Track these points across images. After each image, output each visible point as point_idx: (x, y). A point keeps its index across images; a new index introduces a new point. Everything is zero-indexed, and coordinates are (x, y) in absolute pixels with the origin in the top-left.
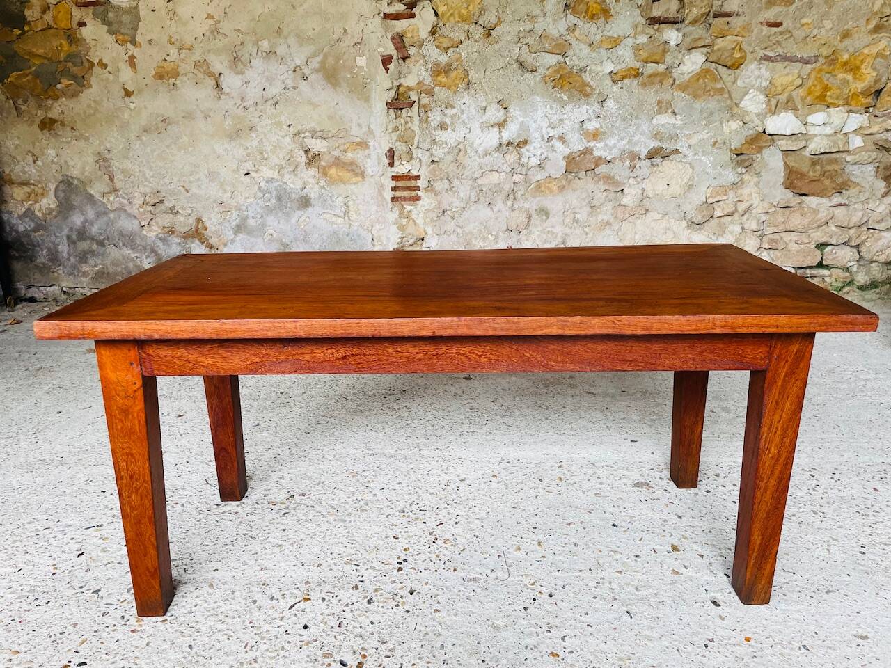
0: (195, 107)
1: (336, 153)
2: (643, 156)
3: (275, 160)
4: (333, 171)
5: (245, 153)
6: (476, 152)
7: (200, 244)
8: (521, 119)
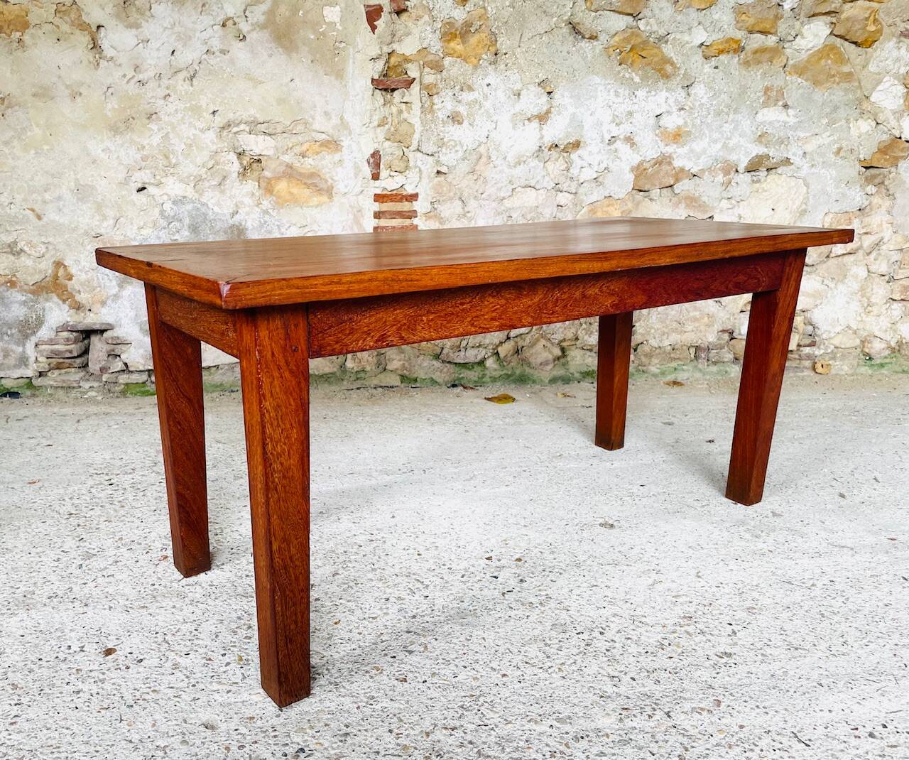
0: (55, 79)
1: (287, 158)
2: (741, 168)
3: (188, 168)
4: (282, 186)
5: (138, 156)
6: (505, 158)
7: (61, 302)
8: (571, 110)
